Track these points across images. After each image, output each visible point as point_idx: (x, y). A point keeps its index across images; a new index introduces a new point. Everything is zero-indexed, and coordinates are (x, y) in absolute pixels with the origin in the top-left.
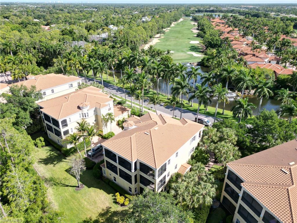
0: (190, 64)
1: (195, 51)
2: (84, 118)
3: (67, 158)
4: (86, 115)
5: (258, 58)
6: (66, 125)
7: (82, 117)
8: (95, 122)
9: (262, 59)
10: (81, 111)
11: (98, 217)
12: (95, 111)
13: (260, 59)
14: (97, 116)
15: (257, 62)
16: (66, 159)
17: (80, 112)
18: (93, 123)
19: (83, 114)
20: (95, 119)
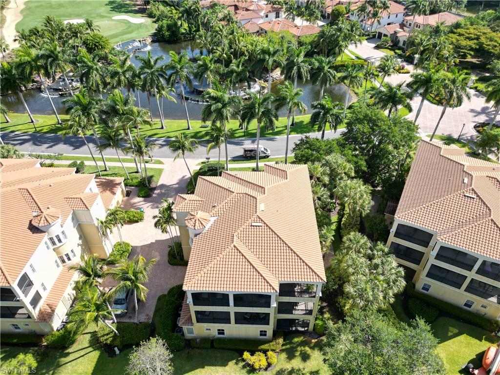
0: (140, 41)
1: (126, 12)
2: (58, 244)
3: (69, 350)
4: (61, 237)
5: (249, 12)
6: (30, 284)
7: (51, 247)
8: (81, 241)
9: (256, 12)
10: (47, 234)
12: (75, 218)
13: (254, 13)
14: (80, 228)
15: (253, 20)
16: (69, 354)
17: (45, 238)
18: (79, 245)
19: (51, 239)
20: (79, 236)
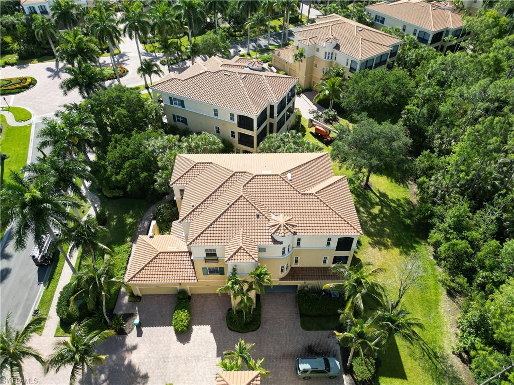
11: (391, 248)
